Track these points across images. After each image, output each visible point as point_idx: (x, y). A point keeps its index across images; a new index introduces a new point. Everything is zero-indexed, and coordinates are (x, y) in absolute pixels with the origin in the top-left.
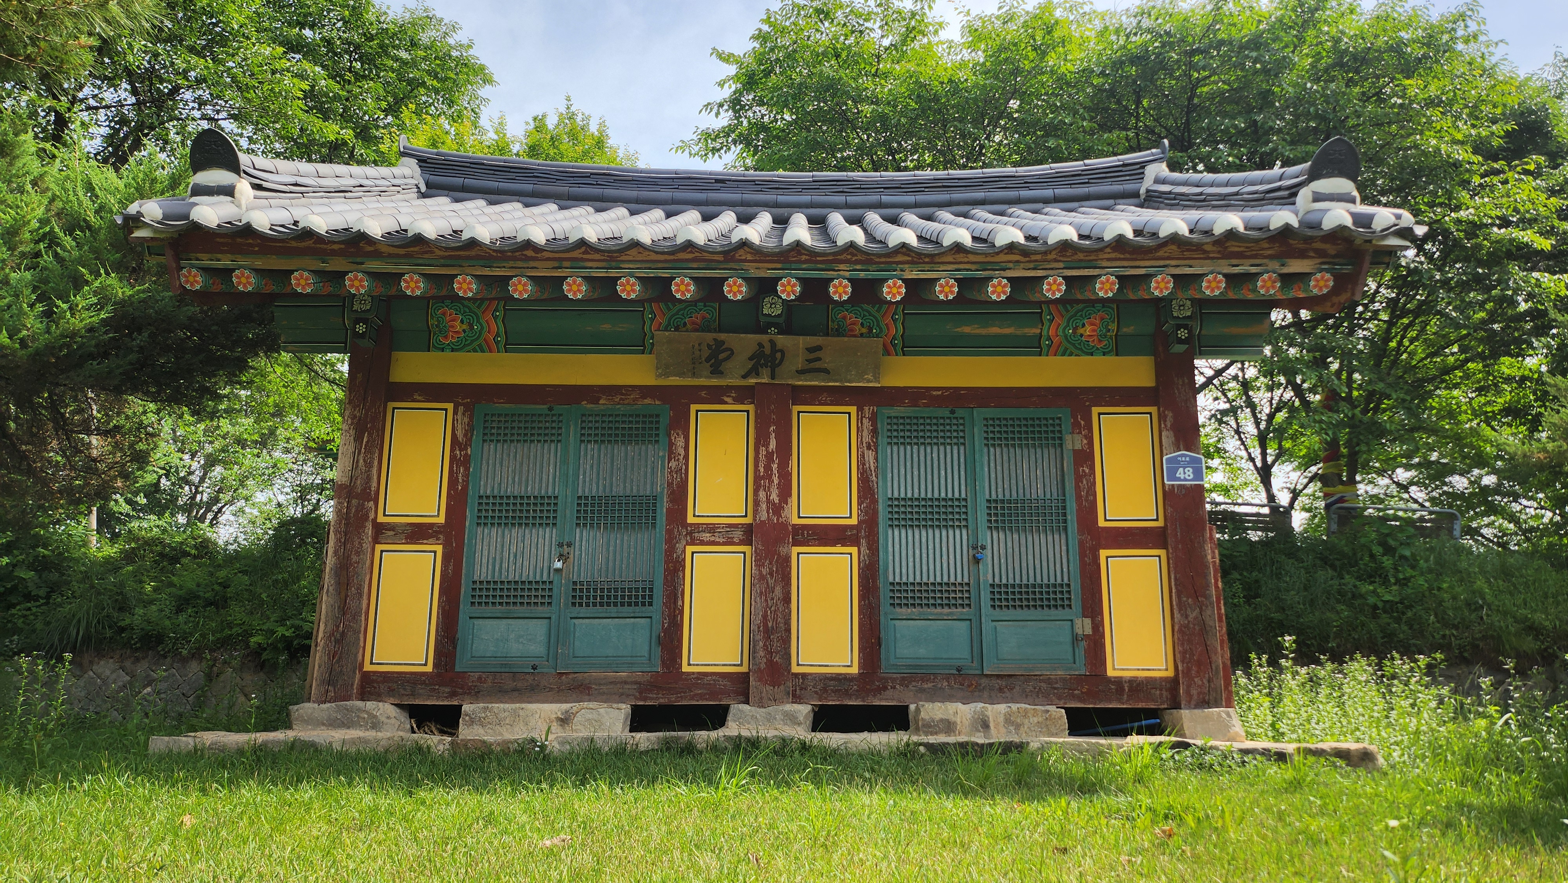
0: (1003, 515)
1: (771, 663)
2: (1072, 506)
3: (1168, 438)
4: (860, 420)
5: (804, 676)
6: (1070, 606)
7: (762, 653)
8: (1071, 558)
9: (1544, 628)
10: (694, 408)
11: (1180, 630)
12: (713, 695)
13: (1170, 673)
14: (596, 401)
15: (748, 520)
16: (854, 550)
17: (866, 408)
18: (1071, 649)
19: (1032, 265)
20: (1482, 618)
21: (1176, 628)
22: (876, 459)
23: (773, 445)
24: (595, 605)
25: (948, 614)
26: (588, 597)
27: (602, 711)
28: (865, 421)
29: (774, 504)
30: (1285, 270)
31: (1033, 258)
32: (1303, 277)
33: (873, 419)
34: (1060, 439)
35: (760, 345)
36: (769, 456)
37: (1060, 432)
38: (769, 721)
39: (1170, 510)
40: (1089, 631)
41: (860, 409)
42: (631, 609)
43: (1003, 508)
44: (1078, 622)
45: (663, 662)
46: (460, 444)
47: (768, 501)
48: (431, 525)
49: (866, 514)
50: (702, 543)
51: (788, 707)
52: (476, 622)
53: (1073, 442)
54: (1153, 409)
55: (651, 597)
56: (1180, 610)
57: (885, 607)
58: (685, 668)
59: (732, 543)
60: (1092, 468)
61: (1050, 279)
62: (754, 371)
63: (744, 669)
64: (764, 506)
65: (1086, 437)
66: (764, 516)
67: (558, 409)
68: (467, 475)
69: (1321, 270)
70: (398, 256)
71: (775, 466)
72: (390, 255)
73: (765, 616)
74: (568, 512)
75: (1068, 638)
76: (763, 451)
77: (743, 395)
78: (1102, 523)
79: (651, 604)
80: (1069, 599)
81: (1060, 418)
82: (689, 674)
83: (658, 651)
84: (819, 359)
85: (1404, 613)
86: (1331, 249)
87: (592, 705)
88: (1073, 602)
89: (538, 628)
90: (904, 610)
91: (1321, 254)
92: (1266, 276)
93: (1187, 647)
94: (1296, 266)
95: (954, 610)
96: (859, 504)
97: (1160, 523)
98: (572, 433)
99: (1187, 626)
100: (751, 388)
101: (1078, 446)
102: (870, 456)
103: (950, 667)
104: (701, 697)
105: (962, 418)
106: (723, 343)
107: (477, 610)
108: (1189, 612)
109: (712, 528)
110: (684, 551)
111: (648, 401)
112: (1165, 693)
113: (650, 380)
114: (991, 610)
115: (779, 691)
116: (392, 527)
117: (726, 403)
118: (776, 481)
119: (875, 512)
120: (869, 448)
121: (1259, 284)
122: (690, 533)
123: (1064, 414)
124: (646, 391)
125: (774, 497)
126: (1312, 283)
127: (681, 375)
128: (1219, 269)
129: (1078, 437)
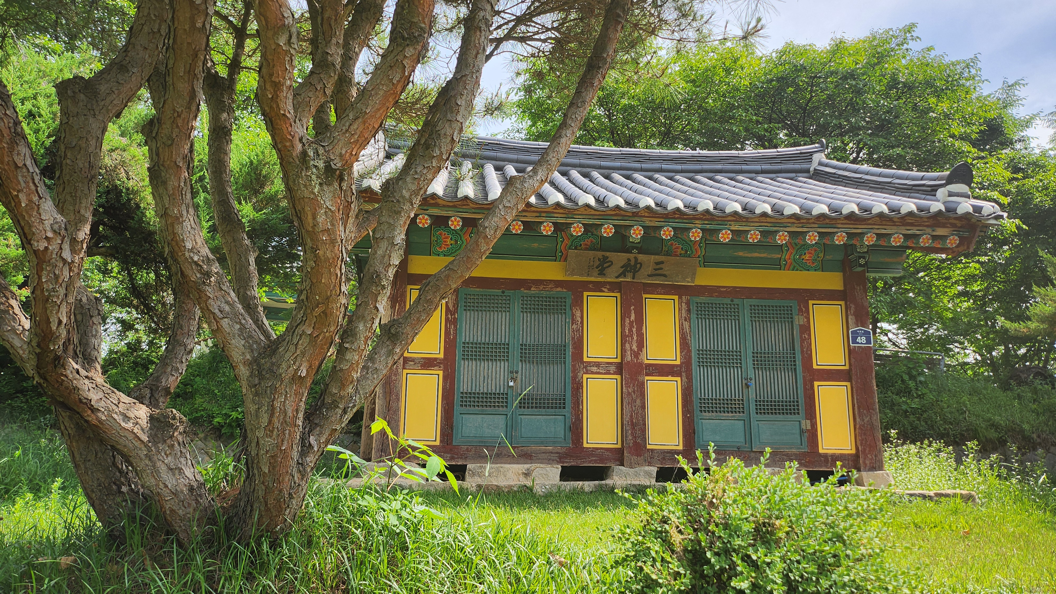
0: (761, 361)
1: (635, 443)
2: (799, 357)
3: (851, 320)
4: (680, 303)
5: (652, 450)
6: (798, 413)
7: (630, 438)
8: (799, 386)
9: (1001, 424)
10: (586, 294)
11: (860, 428)
12: (602, 461)
13: (853, 451)
14: (529, 289)
15: (618, 360)
16: (679, 379)
17: (684, 297)
18: (799, 438)
19: (800, 225)
20: (965, 419)
21: (858, 426)
22: (690, 326)
23: (633, 318)
24: (532, 407)
25: (732, 417)
26: (528, 403)
27: (548, 469)
28: (683, 305)
29: (634, 352)
30: (934, 233)
31: (802, 221)
32: (943, 238)
33: (688, 303)
34: (792, 318)
35: (629, 260)
36: (631, 323)
37: (791, 314)
38: (636, 476)
39: (853, 360)
40: (809, 427)
41: (680, 298)
42: (553, 410)
43: (761, 357)
44: (803, 422)
45: (573, 441)
46: (451, 311)
47: (631, 349)
48: (436, 359)
49: (685, 358)
50: (593, 373)
51: (647, 468)
52: (464, 416)
53: (799, 320)
54: (842, 303)
55: (564, 404)
56: (860, 416)
57: (697, 412)
58: (585, 445)
59: (610, 374)
60: (810, 335)
61: (811, 233)
62: (623, 274)
63: (619, 446)
64: (629, 353)
65: (806, 317)
66: (629, 358)
67: (507, 293)
68: (456, 330)
69: (953, 235)
70: (449, 206)
71: (634, 330)
72: (444, 206)
73: (631, 416)
74: (515, 353)
75: (798, 431)
76: (627, 321)
77: (615, 287)
78: (815, 367)
79: (564, 408)
80: (798, 409)
81: (791, 307)
82: (587, 448)
83: (569, 435)
84: (662, 269)
85: (922, 415)
86: (959, 223)
87: (542, 466)
88: (800, 411)
89: (500, 421)
90: (707, 414)
91: (954, 225)
92: (925, 236)
93: (863, 437)
94: (940, 232)
95: (734, 414)
96: (681, 352)
97: (847, 367)
98: (517, 307)
99: (863, 426)
100: (620, 283)
101: (801, 323)
102: (686, 325)
103: (733, 447)
104: (595, 461)
105: (738, 305)
106: (607, 257)
107: (464, 409)
108: (864, 417)
109: (598, 365)
110: (582, 377)
111: (559, 289)
112: (850, 463)
113: (560, 277)
114: (756, 415)
115: (640, 459)
116: (413, 360)
117: (604, 292)
118: (635, 338)
119: (690, 357)
120: (686, 320)
121: (921, 240)
122: (586, 367)
123: (794, 304)
124: (558, 283)
125: (635, 347)
126: (948, 241)
127: (581, 275)
128: (900, 231)
129: (801, 317)
